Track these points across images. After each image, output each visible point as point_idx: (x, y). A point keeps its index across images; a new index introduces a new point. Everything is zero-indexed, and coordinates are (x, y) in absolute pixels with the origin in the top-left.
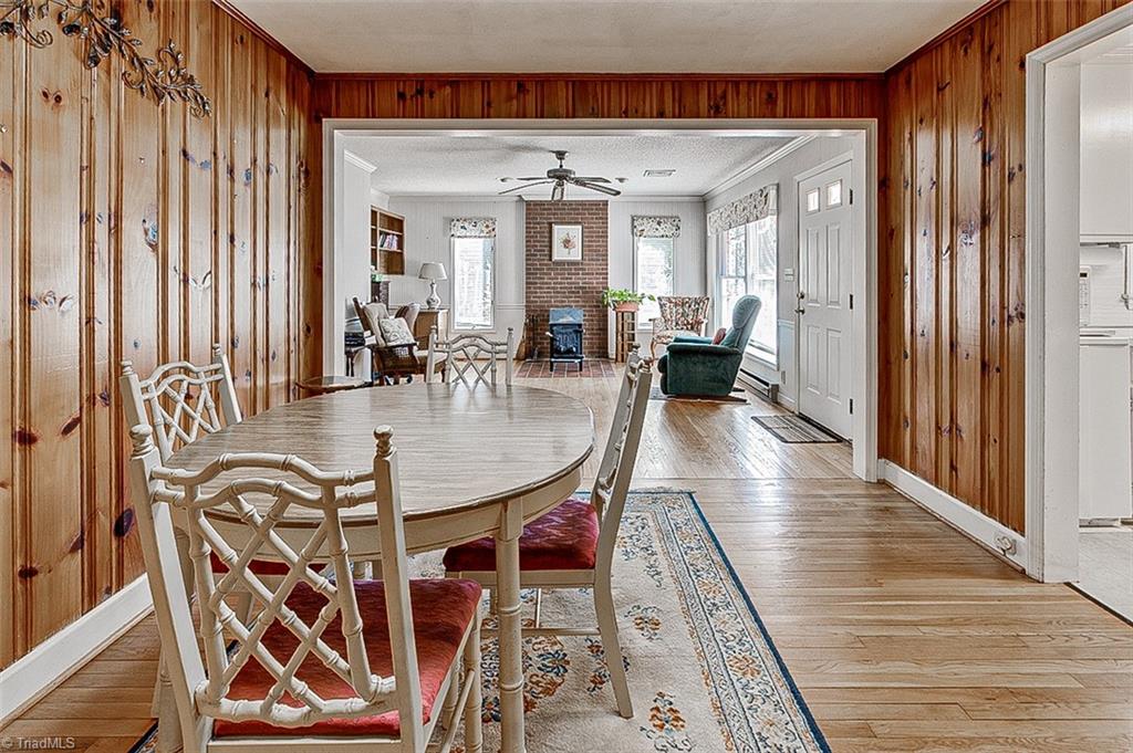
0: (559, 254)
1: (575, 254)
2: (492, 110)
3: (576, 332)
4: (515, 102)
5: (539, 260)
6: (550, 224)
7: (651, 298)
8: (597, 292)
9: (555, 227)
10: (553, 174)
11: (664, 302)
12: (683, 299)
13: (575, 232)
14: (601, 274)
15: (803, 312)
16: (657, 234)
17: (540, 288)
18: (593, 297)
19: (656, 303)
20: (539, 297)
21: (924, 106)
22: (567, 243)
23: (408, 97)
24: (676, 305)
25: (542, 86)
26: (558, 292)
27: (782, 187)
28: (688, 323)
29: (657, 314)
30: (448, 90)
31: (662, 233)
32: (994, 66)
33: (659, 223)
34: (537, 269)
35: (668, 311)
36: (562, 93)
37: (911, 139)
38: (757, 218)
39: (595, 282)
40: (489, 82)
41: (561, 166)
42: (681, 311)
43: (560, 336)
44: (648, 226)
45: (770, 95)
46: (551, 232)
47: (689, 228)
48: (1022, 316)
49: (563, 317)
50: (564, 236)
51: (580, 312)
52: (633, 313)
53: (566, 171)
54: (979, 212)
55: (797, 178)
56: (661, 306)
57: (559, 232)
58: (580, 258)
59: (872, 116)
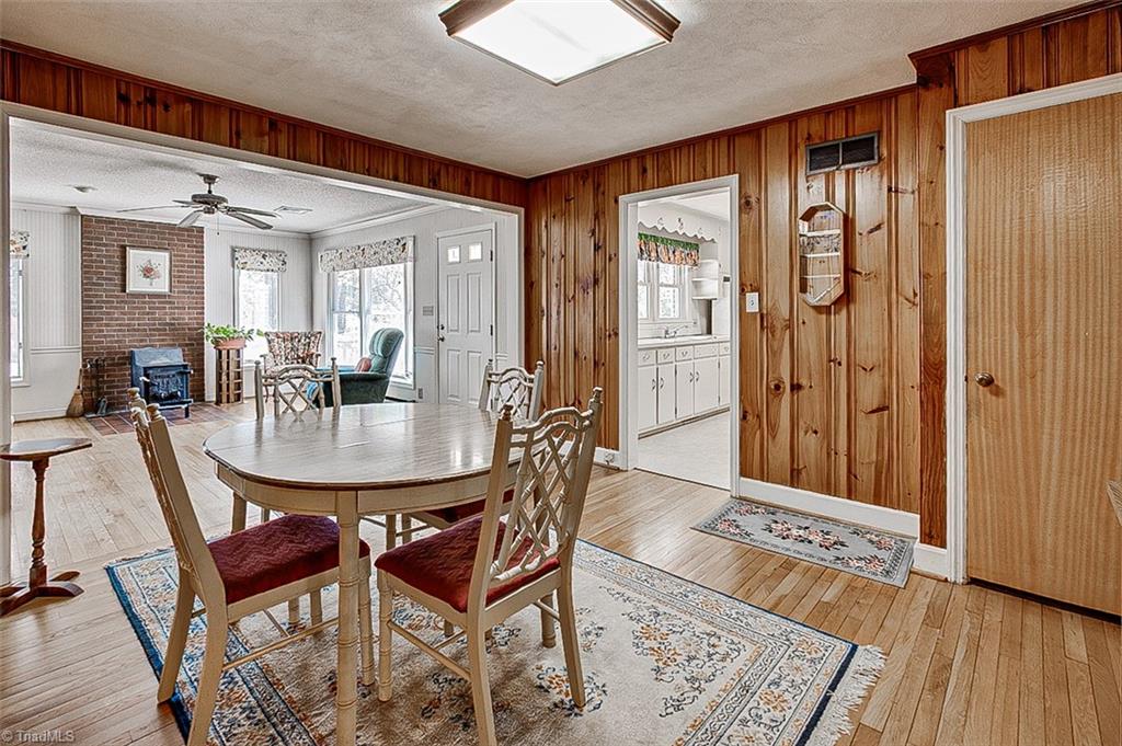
0: (135, 283)
1: (161, 285)
2: (241, 142)
3: (181, 373)
4: (266, 138)
5: (105, 290)
6: (123, 248)
7: (259, 333)
8: (189, 329)
9: (131, 253)
10: (197, 199)
11: (271, 337)
12: (292, 334)
13: (161, 260)
14: (195, 308)
15: (443, 340)
16: (262, 267)
17: (107, 325)
18: (185, 334)
19: (264, 339)
20: (105, 336)
21: (555, 208)
22: (148, 272)
23: (134, 102)
24: (284, 340)
25: (295, 132)
26: (134, 330)
27: (418, 241)
28: (299, 357)
29: (265, 350)
30: (188, 108)
31: (267, 266)
32: (600, 197)
33: (264, 257)
34: (103, 302)
35: (277, 347)
36: (313, 141)
37: (546, 226)
38: (393, 263)
39: (187, 318)
40: (238, 111)
41: (210, 192)
42: (290, 345)
43: (159, 380)
44: (251, 259)
45: (467, 179)
46: (124, 257)
47: (296, 264)
48: (616, 334)
49: (154, 359)
50: (144, 263)
51: (179, 351)
52: (238, 351)
53: (215, 197)
54: (592, 276)
55: (438, 235)
56: (269, 342)
57: (136, 258)
58: (167, 290)
59: (521, 206)
